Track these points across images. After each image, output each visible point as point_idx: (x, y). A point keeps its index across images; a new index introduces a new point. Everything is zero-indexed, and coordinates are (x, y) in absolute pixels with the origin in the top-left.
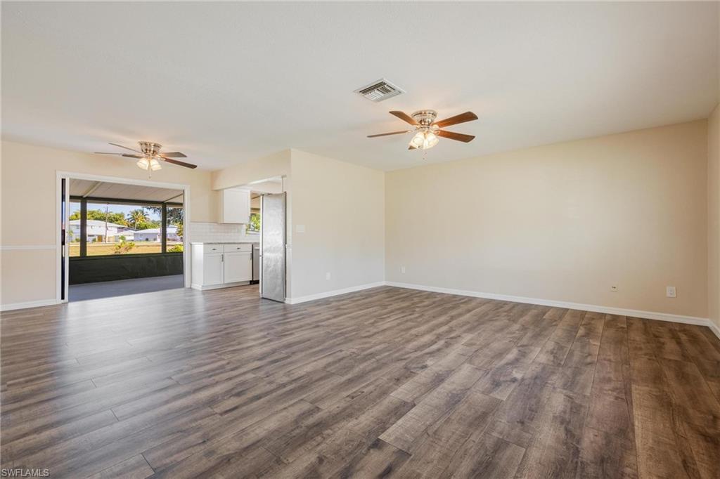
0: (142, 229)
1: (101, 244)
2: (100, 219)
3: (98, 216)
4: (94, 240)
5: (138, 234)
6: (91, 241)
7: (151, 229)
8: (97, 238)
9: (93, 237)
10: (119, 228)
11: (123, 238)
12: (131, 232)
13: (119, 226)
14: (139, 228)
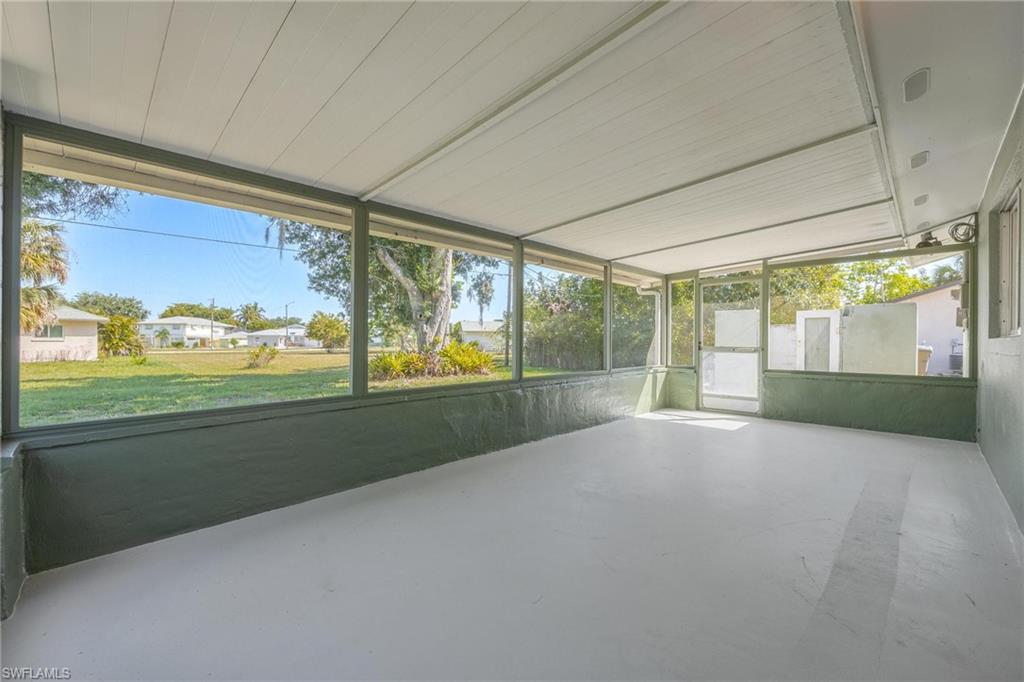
0: (258, 330)
1: (206, 350)
2: (202, 316)
3: (200, 313)
4: (196, 345)
5: (252, 336)
6: (191, 346)
7: (270, 330)
8: (199, 341)
9: (194, 341)
10: (226, 328)
11: (234, 342)
12: (243, 334)
13: (226, 325)
14: (253, 329)
